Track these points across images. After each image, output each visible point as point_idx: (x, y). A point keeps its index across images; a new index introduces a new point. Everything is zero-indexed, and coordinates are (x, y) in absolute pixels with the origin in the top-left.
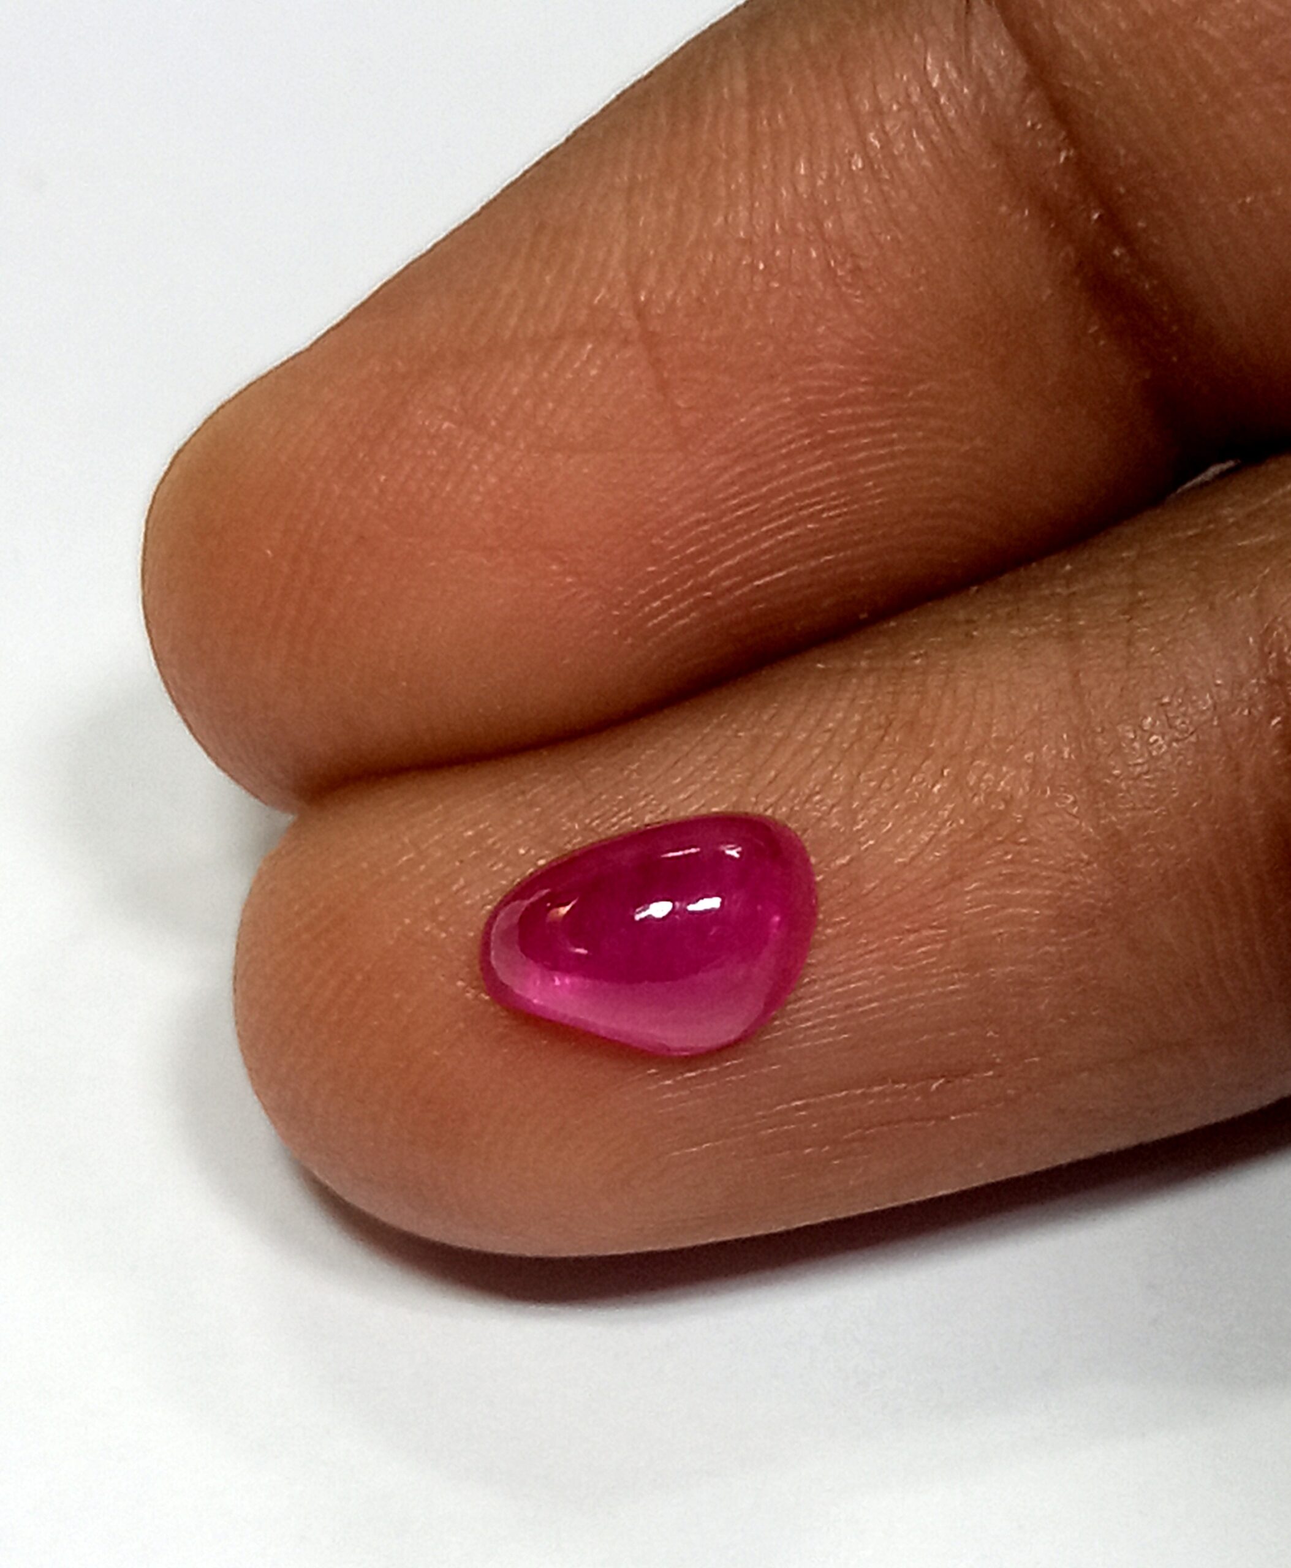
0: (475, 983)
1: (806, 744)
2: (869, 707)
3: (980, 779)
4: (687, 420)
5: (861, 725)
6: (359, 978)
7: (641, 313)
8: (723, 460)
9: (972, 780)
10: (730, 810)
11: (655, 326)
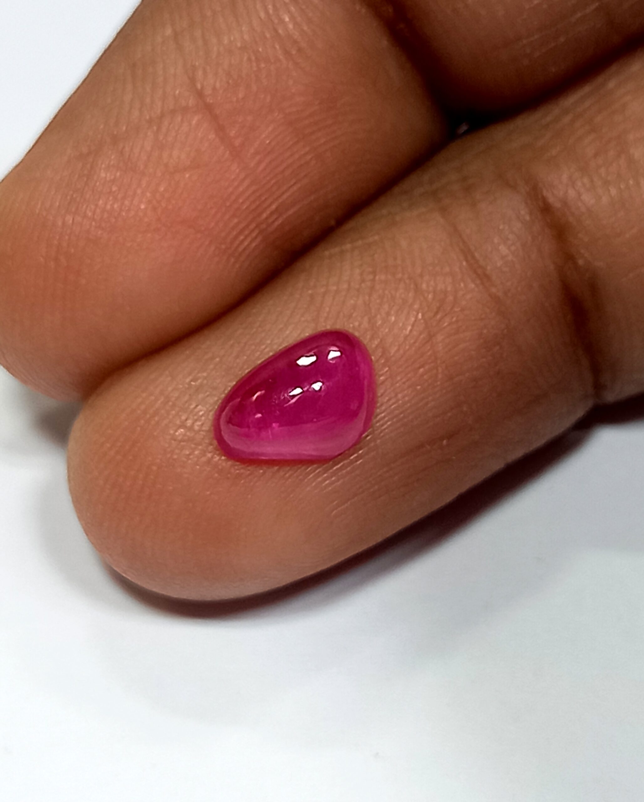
0: (218, 452)
1: (337, 292)
2: (361, 265)
3: (428, 286)
4: (237, 142)
5: (361, 274)
6: (155, 468)
7: (200, 94)
8: (258, 158)
9: (424, 286)
10: (314, 332)
11: (209, 100)
